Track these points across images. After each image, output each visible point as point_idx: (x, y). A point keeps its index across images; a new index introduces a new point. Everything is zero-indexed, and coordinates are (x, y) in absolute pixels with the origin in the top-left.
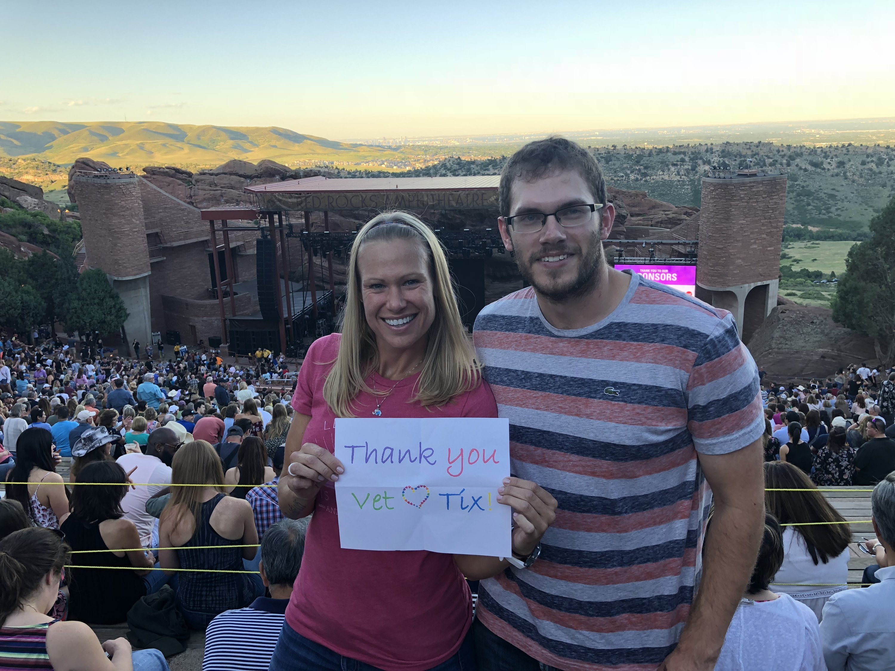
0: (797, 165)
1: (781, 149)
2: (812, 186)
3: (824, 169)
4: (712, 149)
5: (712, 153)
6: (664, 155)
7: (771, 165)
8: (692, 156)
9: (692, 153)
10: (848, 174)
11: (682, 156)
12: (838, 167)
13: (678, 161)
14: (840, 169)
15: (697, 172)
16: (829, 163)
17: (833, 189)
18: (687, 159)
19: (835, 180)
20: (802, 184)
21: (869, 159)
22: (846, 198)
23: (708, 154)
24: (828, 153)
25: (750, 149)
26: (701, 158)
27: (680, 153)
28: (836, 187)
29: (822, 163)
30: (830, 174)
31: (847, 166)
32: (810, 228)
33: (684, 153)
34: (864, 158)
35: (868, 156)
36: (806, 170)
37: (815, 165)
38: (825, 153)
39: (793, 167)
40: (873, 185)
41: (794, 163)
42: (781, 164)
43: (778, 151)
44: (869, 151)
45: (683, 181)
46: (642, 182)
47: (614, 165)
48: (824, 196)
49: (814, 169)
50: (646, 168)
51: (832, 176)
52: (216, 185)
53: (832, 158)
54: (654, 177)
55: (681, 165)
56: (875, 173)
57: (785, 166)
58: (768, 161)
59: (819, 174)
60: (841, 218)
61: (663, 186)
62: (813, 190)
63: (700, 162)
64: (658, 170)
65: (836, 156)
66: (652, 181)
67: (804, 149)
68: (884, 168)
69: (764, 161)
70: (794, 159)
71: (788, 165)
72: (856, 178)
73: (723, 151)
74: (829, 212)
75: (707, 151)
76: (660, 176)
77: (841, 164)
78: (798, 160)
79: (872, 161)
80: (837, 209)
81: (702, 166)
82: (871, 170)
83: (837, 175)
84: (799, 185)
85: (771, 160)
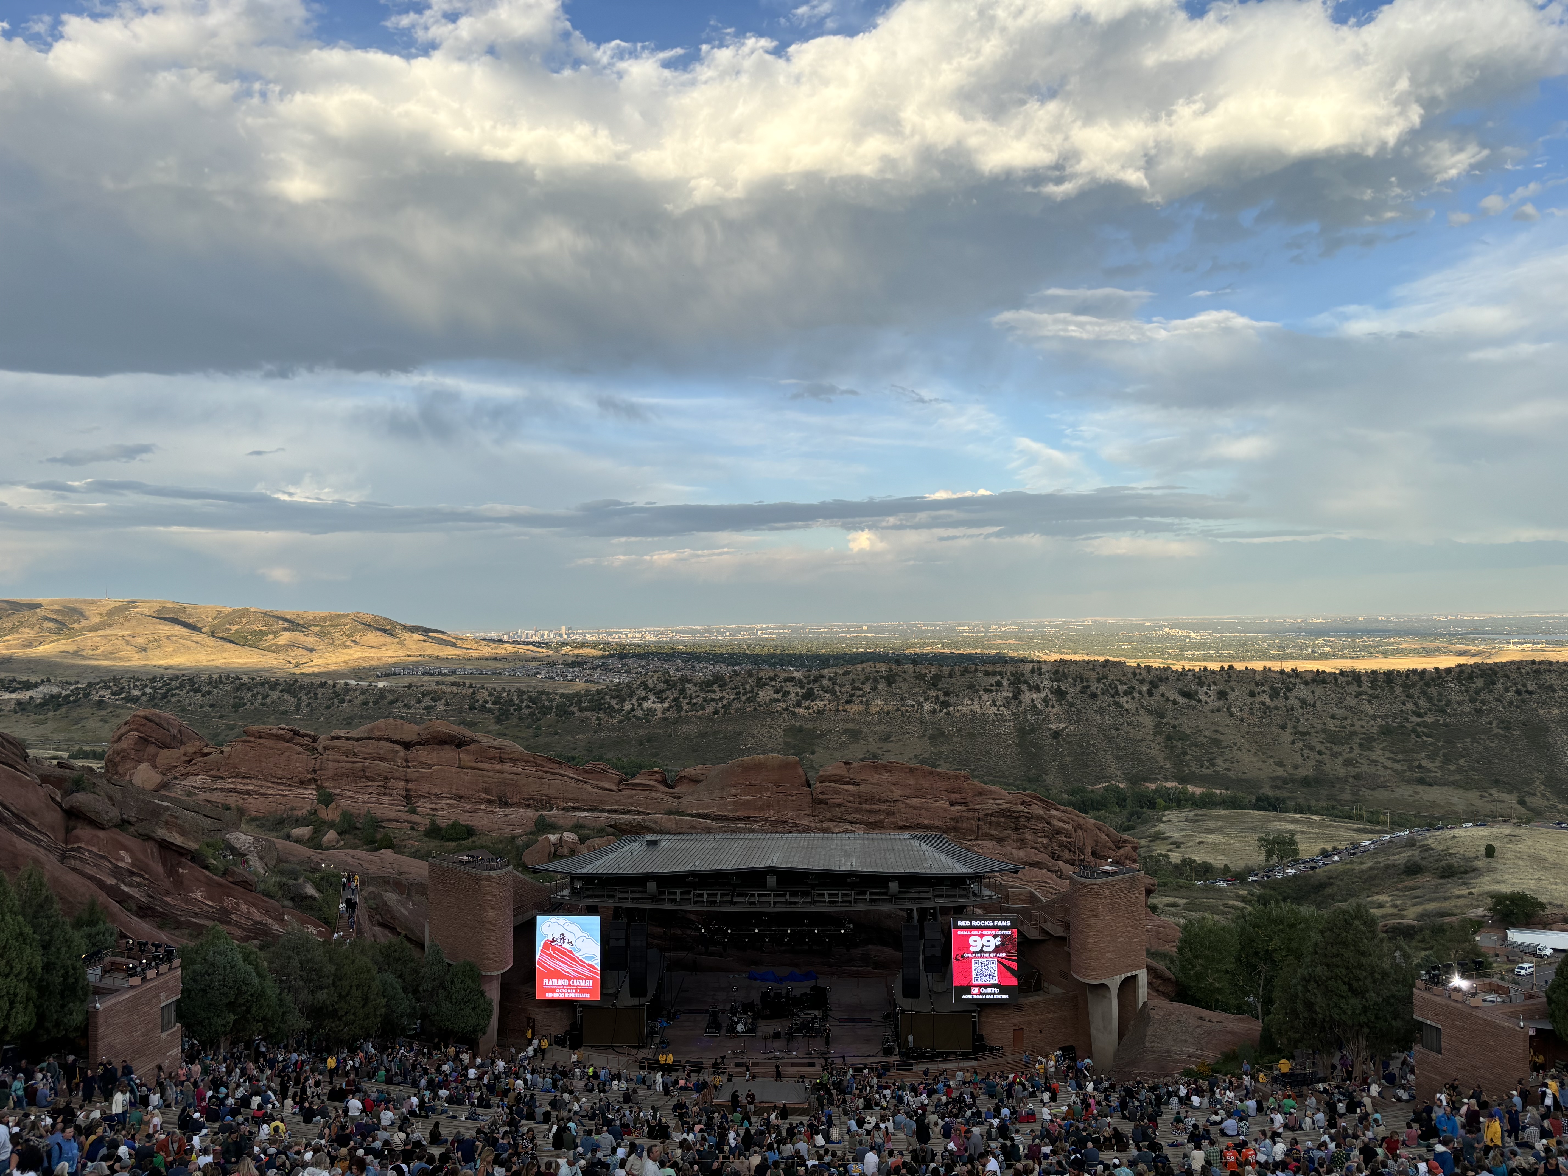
0: (1163, 695)
1: (1138, 671)
2: (1187, 725)
3: (1200, 701)
4: (1040, 669)
5: (1040, 674)
6: (971, 675)
7: (1126, 693)
8: (1012, 678)
9: (1012, 674)
10: (1233, 709)
11: (998, 678)
12: (1219, 699)
13: (992, 685)
14: (1221, 703)
15: (1020, 702)
16: (1206, 693)
17: (1216, 731)
18: (1005, 682)
19: (1216, 717)
20: (1172, 722)
21: (1260, 689)
22: (1235, 744)
23: (1035, 676)
24: (1203, 679)
25: (1094, 669)
26: (1026, 682)
27: (994, 674)
28: (1220, 729)
29: (1196, 693)
30: (1207, 708)
31: (1231, 698)
32: (1190, 788)
33: (1001, 674)
34: (1252, 686)
35: (1257, 684)
36: (1175, 702)
37: (1187, 695)
38: (1199, 678)
39: (1157, 698)
40: (1269, 725)
41: (1157, 692)
42: (1140, 693)
43: (1134, 674)
44: (1257, 677)
45: (1001, 715)
46: (942, 714)
47: (900, 688)
48: (1204, 740)
49: (1185, 700)
50: (946, 694)
51: (1213, 712)
52: (356, 755)
53: (1209, 686)
54: (960, 708)
55: (997, 691)
56: (1268, 708)
57: (1146, 695)
58: (1121, 688)
59: (1194, 708)
60: (1231, 774)
61: (972, 720)
62: (1188, 732)
63: (1024, 687)
64: (964, 698)
65: (1214, 682)
66: (957, 714)
67: (1169, 672)
68: (1280, 702)
69: (1116, 687)
70: (1157, 687)
71: (1150, 693)
72: (1245, 715)
73: (1056, 672)
74: (1213, 765)
75: (1033, 671)
76: (967, 706)
77: (1222, 695)
78: (1163, 688)
79: (1264, 692)
80: (1225, 761)
81: (1027, 693)
82: (1263, 704)
83: (1219, 710)
84: (1169, 723)
85: (1125, 687)
